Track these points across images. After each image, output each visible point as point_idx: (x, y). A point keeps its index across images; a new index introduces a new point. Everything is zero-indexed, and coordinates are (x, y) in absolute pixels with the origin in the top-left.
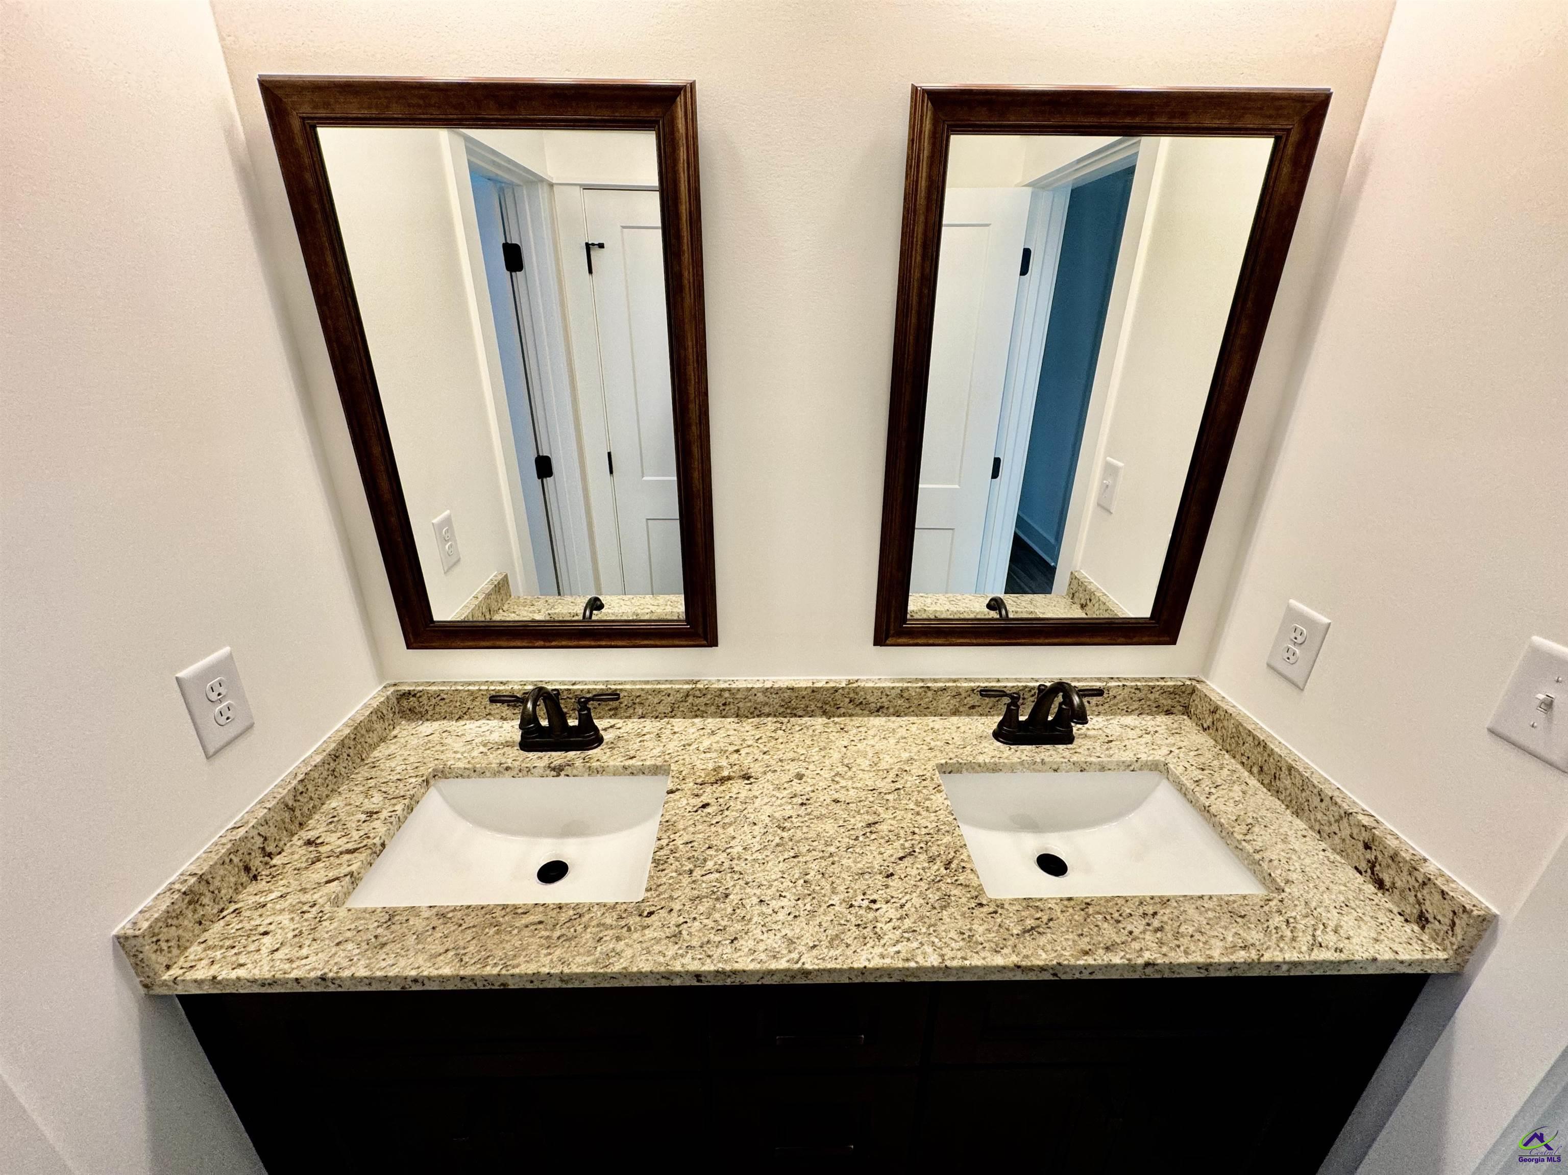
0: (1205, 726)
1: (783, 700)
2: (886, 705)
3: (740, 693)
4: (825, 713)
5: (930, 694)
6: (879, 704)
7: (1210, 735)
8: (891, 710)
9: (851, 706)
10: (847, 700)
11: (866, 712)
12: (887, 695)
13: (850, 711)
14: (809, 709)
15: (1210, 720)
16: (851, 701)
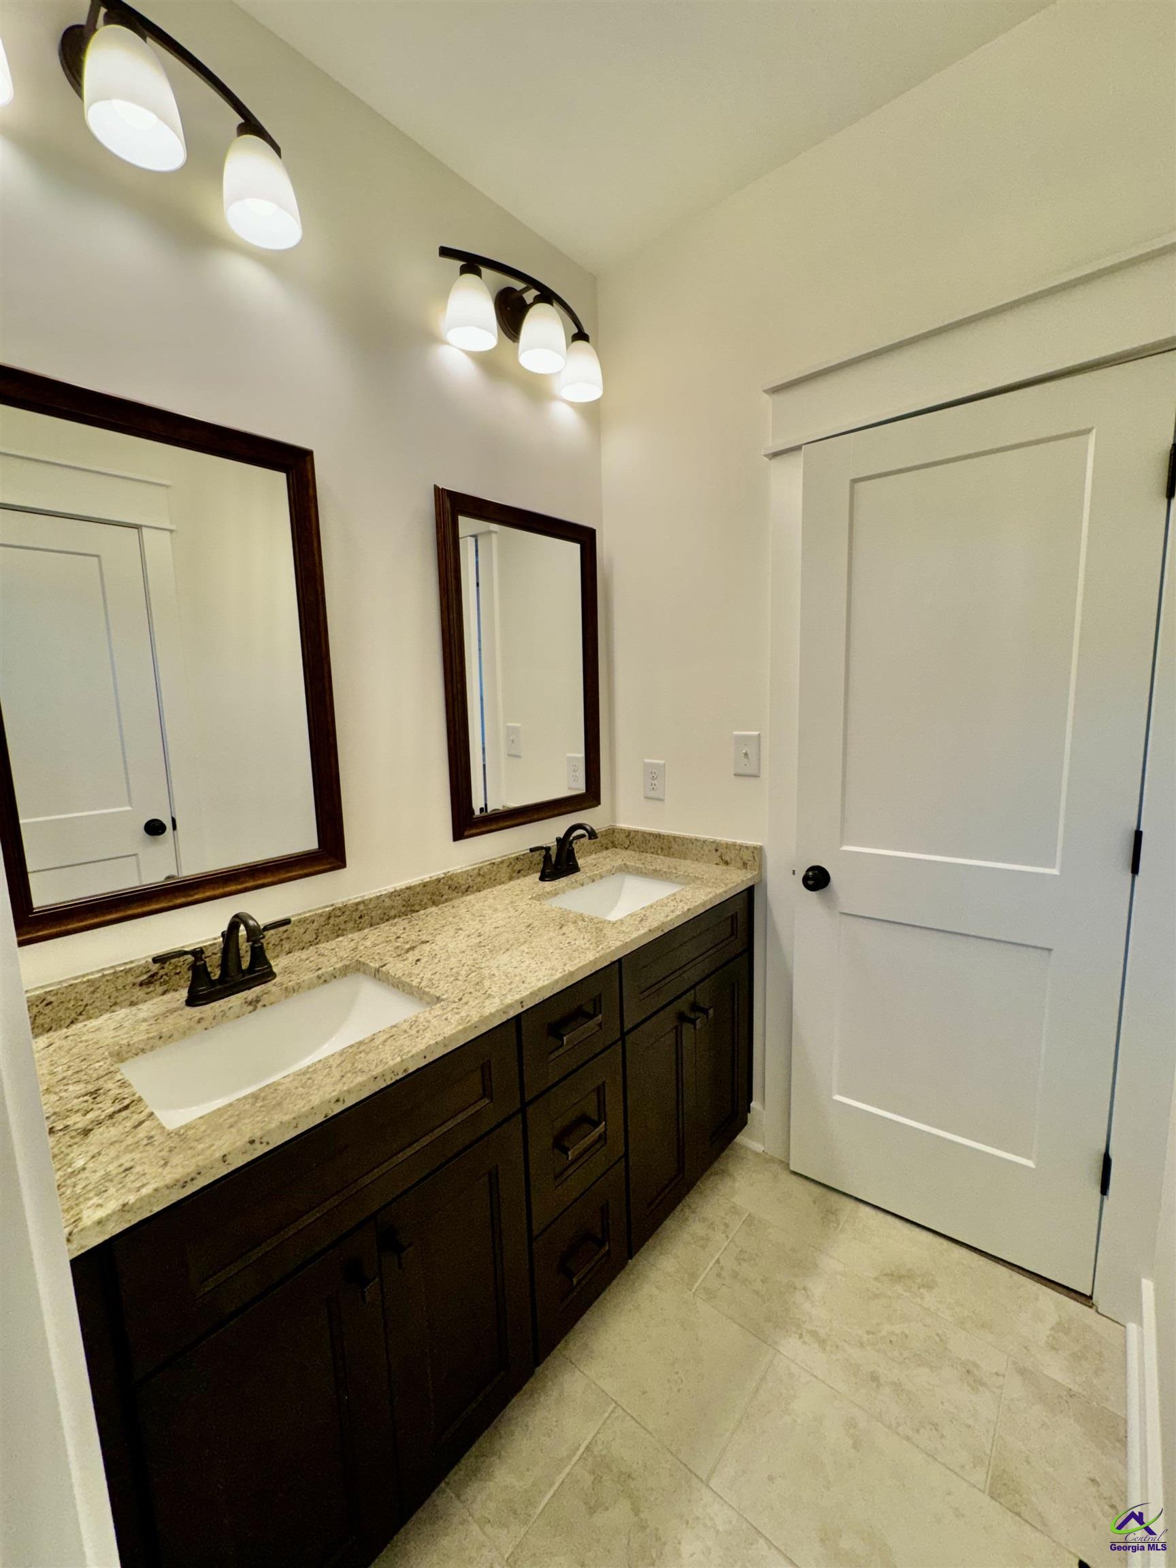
0: (626, 846)
1: (404, 900)
2: (471, 884)
3: (372, 902)
4: (435, 903)
5: (495, 867)
6: (467, 885)
7: (631, 849)
8: (475, 888)
9: (450, 891)
10: (447, 887)
11: (460, 894)
12: (471, 876)
13: (450, 896)
14: (423, 903)
15: (628, 841)
16: (449, 888)
